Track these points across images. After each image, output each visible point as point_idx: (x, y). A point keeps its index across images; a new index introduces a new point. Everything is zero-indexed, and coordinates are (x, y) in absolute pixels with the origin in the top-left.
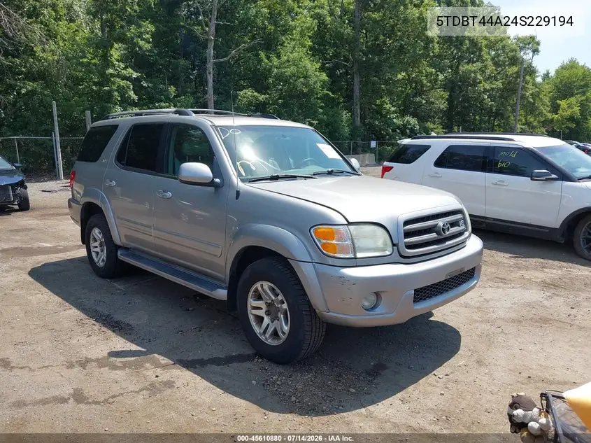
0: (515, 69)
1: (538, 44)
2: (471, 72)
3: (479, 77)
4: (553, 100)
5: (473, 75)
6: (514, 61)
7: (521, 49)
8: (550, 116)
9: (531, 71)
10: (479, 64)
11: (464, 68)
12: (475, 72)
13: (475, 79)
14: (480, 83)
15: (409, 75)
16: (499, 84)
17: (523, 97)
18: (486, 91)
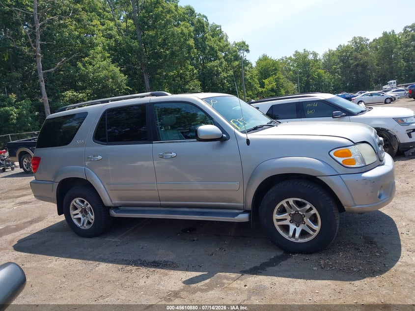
0: (237, 63)
1: (248, 46)
2: (214, 66)
3: (219, 69)
4: (259, 80)
5: (216, 68)
6: (237, 58)
7: (240, 50)
8: (260, 90)
9: (246, 63)
10: (218, 61)
11: (209, 65)
12: (216, 66)
13: (217, 71)
14: (221, 73)
15: (178, 72)
16: (231, 73)
17: (246, 80)
18: (225, 78)
